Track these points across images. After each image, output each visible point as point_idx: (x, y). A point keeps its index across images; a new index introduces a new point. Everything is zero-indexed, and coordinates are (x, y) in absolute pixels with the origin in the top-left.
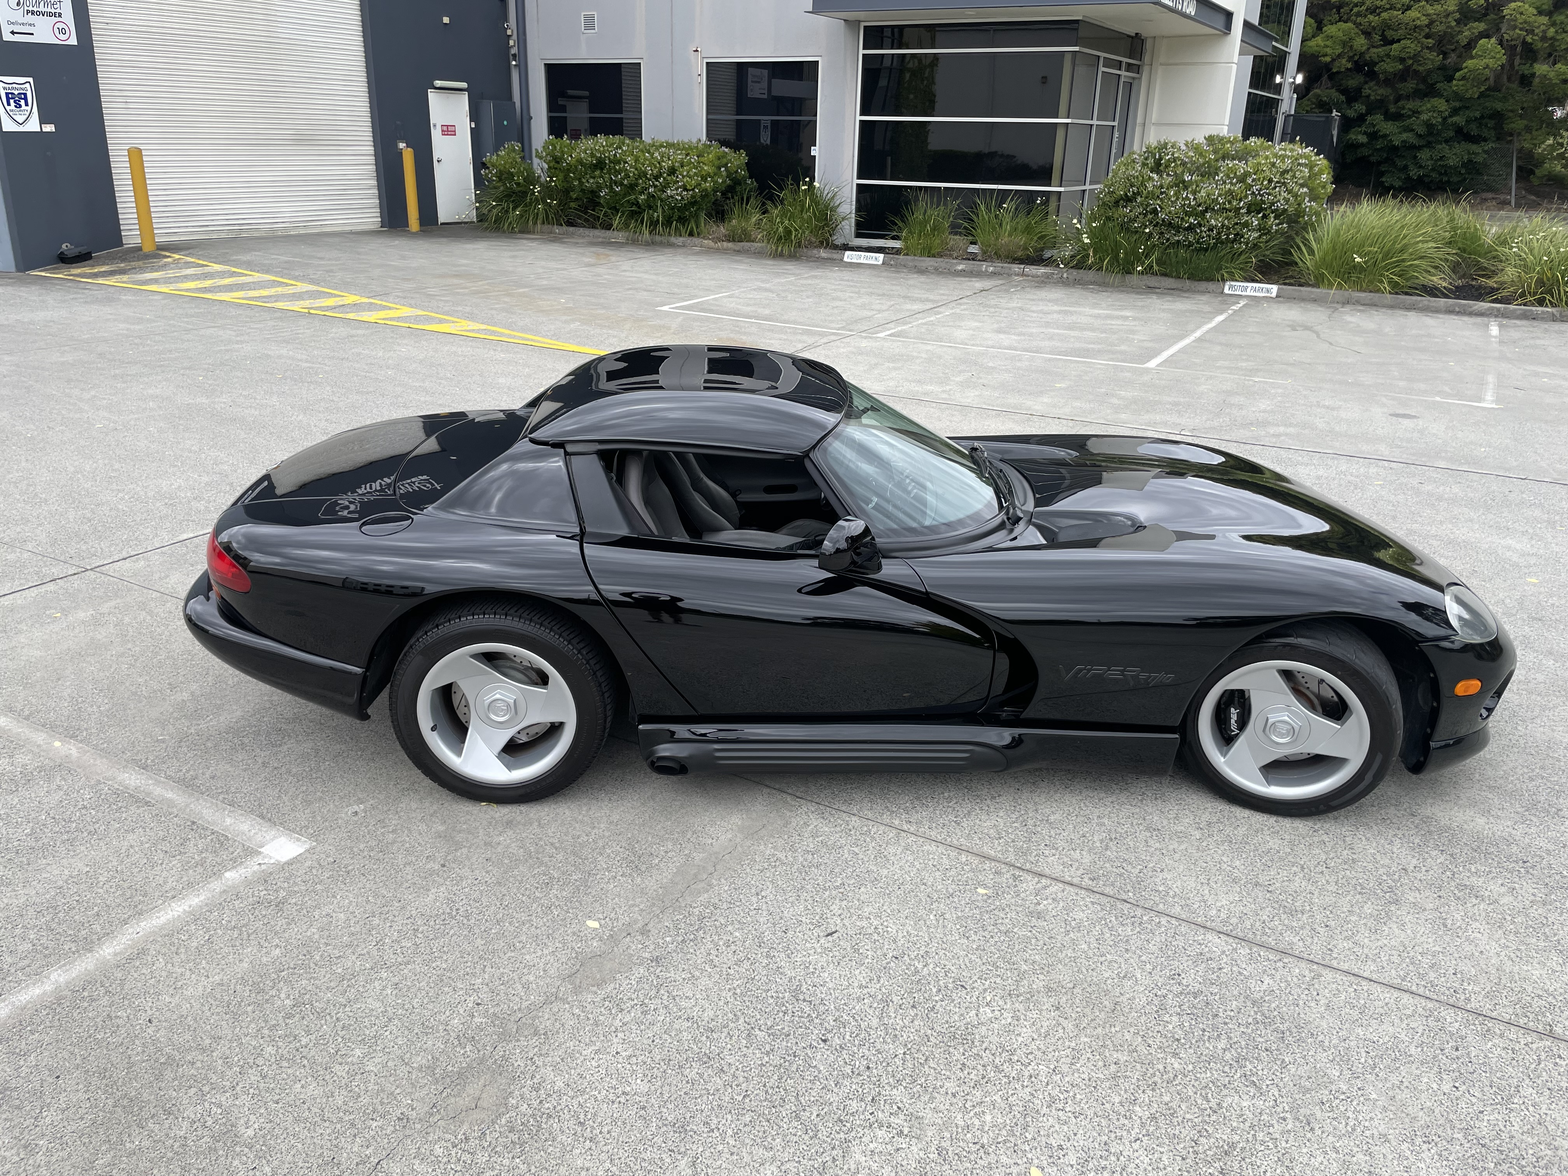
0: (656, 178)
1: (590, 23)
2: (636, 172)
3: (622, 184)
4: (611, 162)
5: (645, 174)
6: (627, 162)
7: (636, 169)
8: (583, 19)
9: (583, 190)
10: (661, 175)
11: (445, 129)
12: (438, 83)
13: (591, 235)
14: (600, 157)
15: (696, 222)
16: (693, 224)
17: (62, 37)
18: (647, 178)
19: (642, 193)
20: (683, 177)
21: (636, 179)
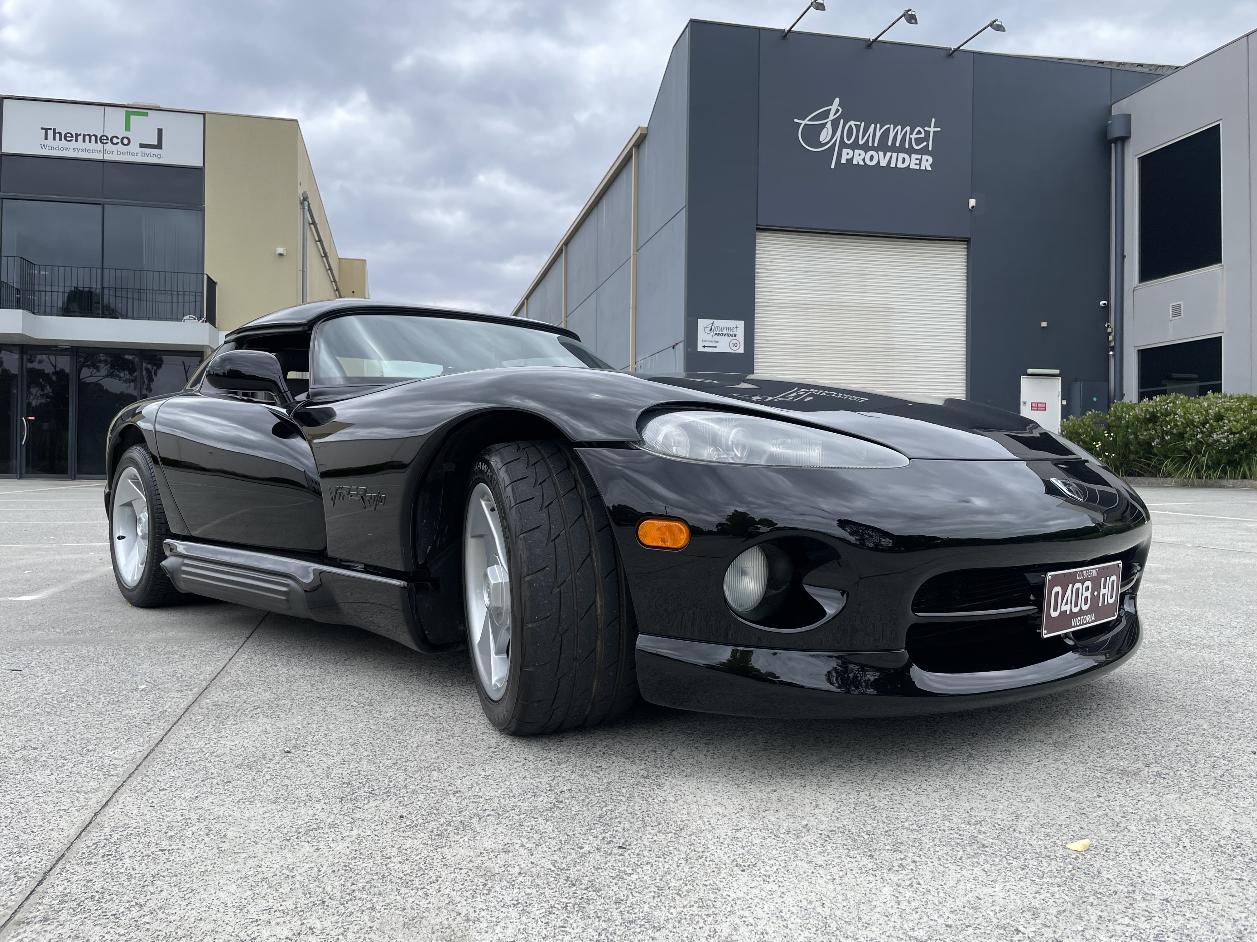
0: (1203, 425)
1: (1177, 311)
2: (1184, 421)
3: (1172, 433)
4: (1162, 415)
5: (1192, 422)
6: (1177, 414)
7: (1185, 419)
8: (1171, 309)
9: (1139, 443)
10: (1206, 422)
11: (1035, 405)
12: (1030, 371)
13: (1147, 482)
14: (1153, 411)
15: (1248, 464)
16: (1245, 467)
17: (734, 348)
18: (1195, 426)
19: (1190, 439)
20: (1230, 421)
21: (1185, 428)
